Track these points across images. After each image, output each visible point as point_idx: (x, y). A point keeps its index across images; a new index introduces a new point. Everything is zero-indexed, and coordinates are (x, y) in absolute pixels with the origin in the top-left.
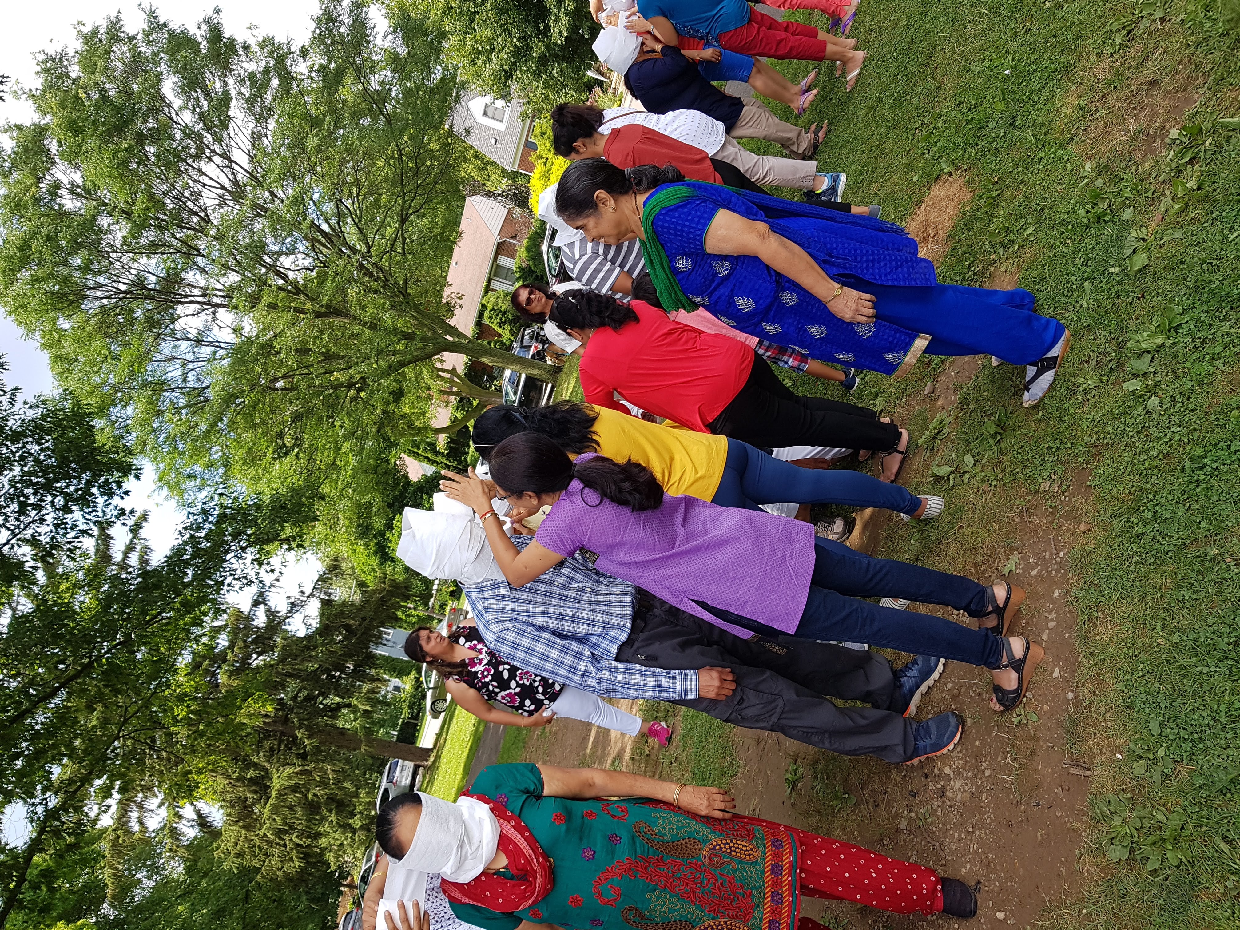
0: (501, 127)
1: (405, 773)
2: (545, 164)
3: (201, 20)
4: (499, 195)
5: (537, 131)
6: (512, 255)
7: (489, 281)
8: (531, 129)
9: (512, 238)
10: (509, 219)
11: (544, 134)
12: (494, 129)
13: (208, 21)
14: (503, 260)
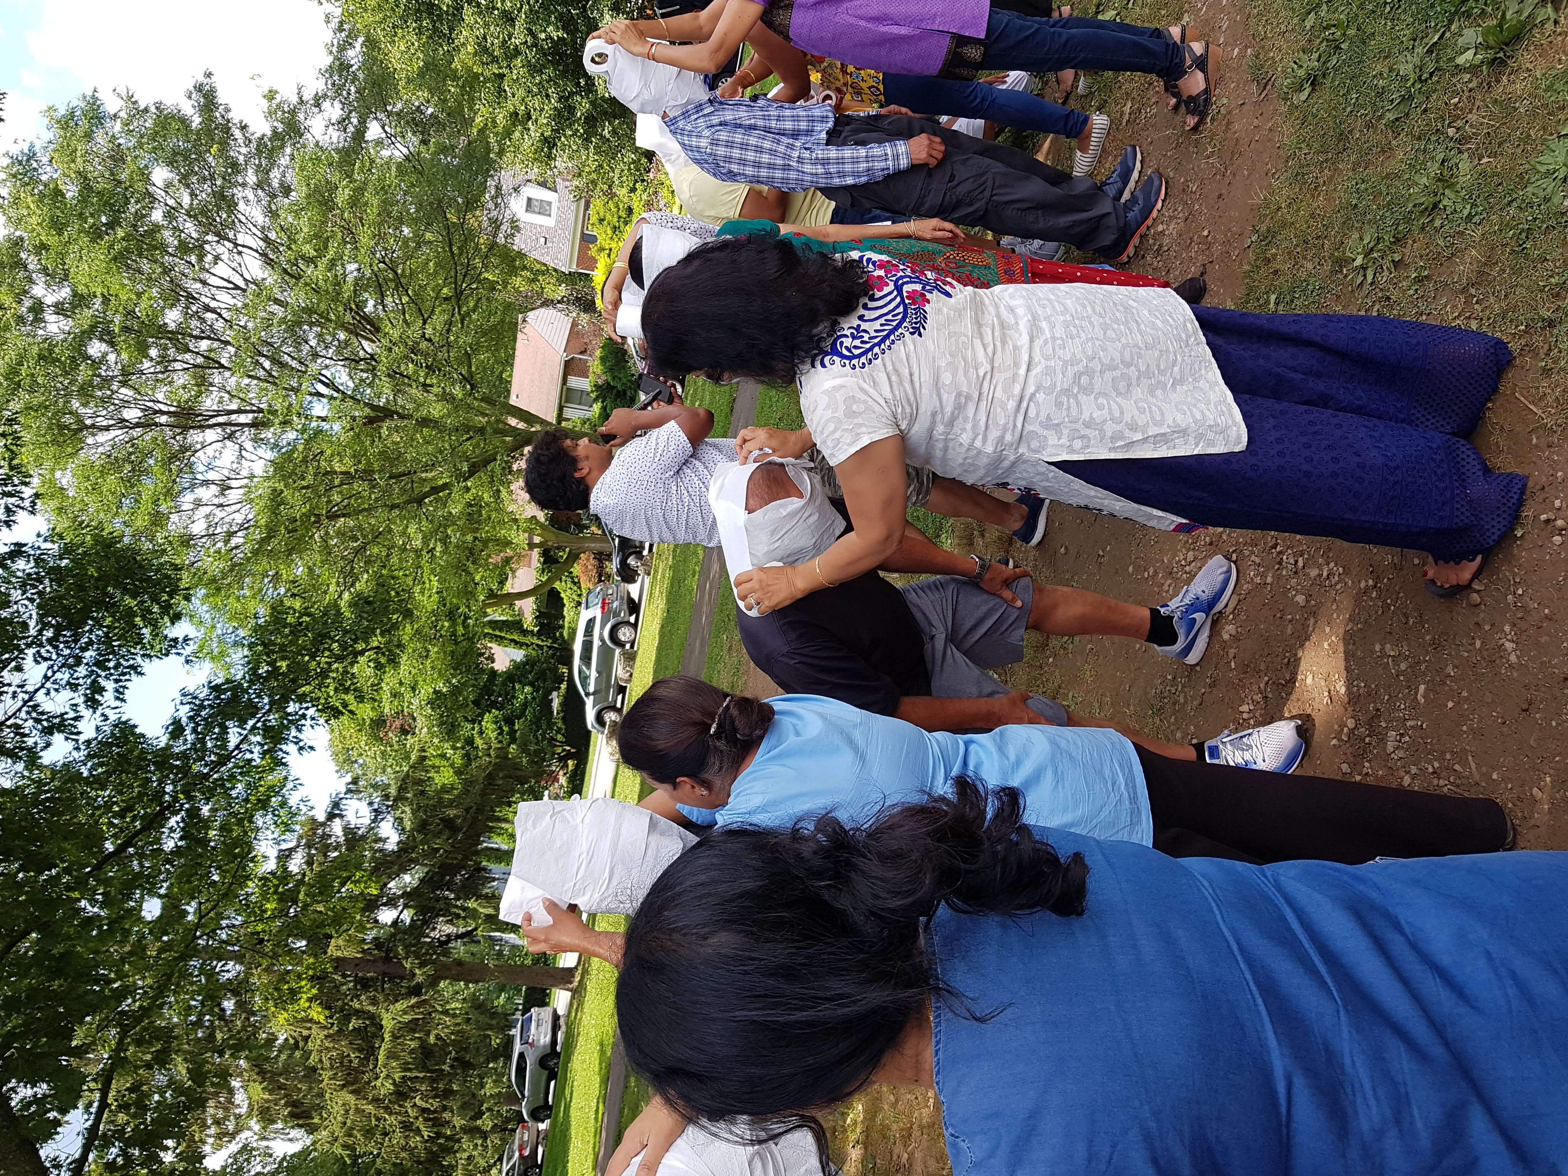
0: (548, 222)
1: (542, 1029)
2: (609, 256)
3: (192, 89)
4: (559, 302)
5: (594, 219)
6: (584, 374)
7: (561, 409)
8: (586, 218)
9: (581, 353)
10: (574, 333)
11: (603, 220)
12: (541, 226)
13: (199, 88)
14: (575, 382)
